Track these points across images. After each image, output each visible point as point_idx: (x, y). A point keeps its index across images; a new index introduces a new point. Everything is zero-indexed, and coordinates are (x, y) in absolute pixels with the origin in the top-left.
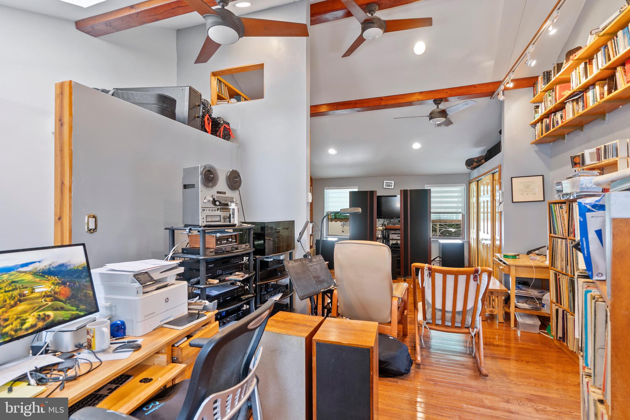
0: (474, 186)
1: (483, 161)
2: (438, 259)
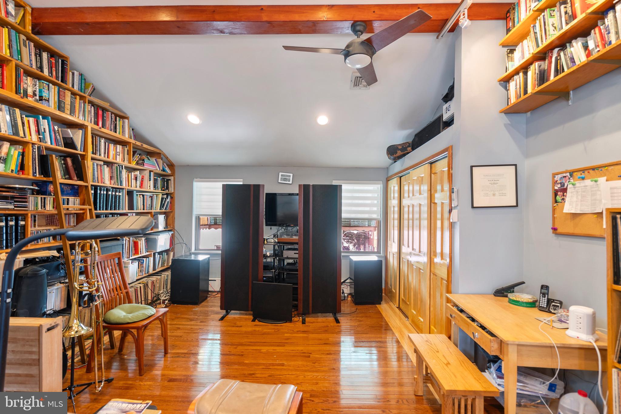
0: (394, 185)
1: (409, 149)
2: (348, 281)
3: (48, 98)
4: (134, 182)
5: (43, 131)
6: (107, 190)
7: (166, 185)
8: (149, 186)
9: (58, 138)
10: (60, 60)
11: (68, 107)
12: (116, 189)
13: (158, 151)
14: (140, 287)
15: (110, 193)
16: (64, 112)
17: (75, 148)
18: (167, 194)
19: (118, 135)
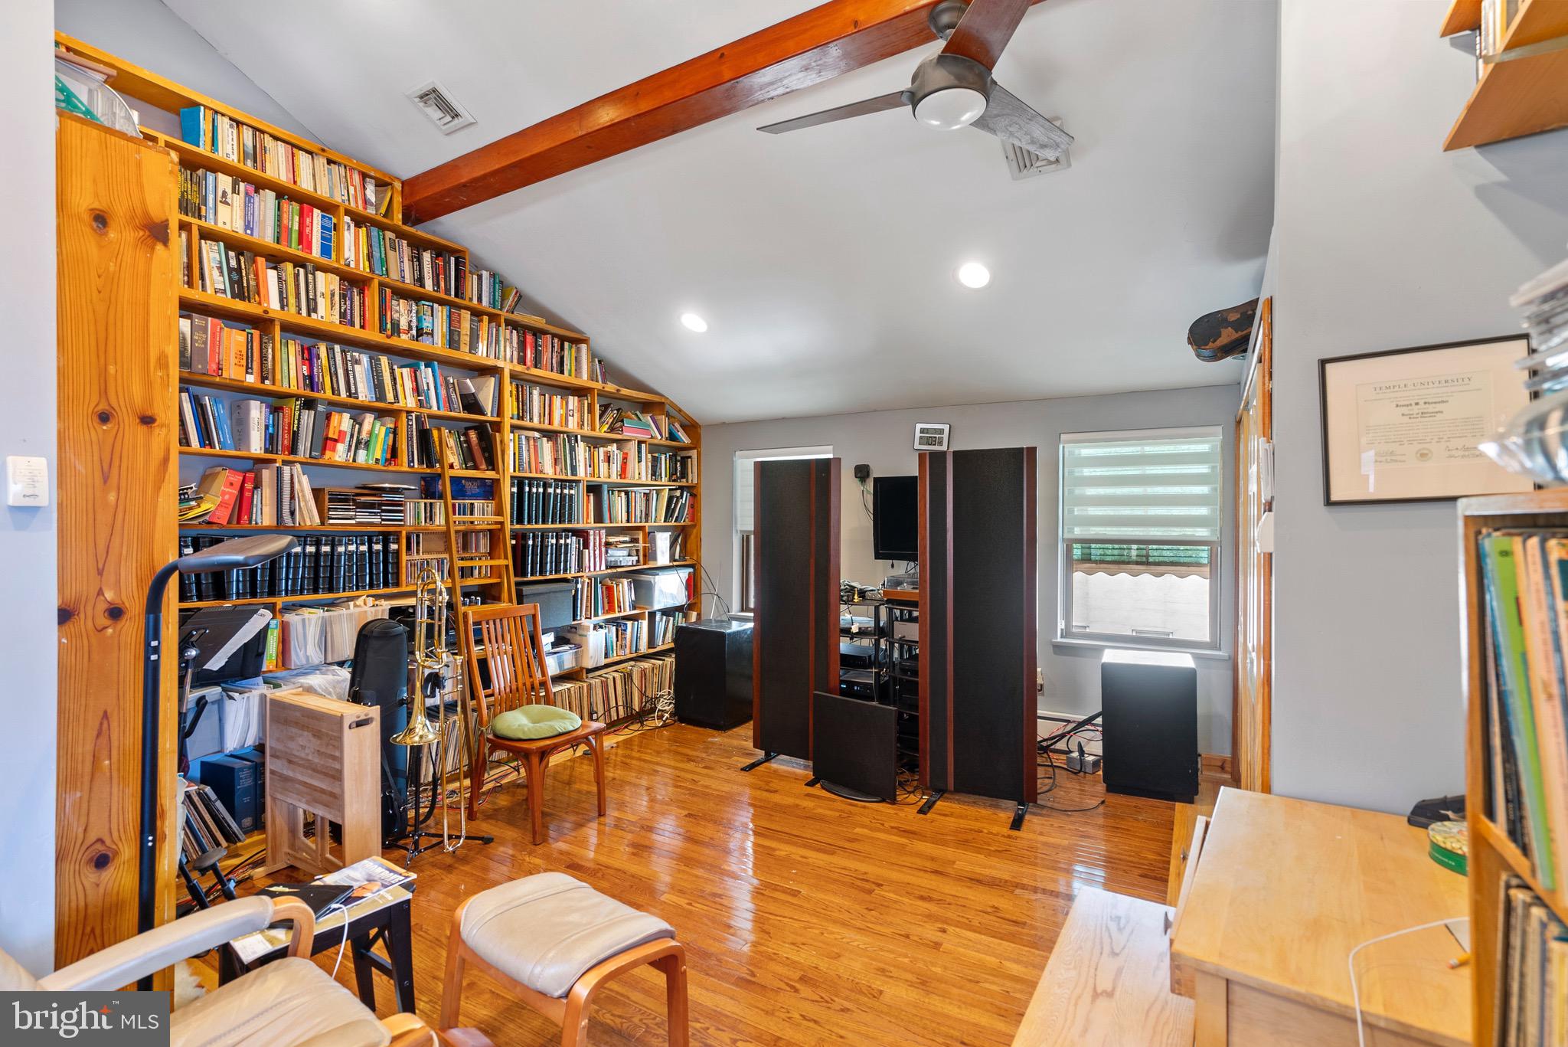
3: (432, 330)
4: (603, 466)
5: (426, 388)
6: (546, 486)
7: (679, 469)
8: (640, 471)
9: (453, 396)
10: (453, 259)
11: (465, 339)
12: (562, 483)
13: (656, 399)
14: (614, 678)
15: (551, 490)
16: (458, 349)
17: (482, 412)
18: (681, 488)
19: (566, 378)
